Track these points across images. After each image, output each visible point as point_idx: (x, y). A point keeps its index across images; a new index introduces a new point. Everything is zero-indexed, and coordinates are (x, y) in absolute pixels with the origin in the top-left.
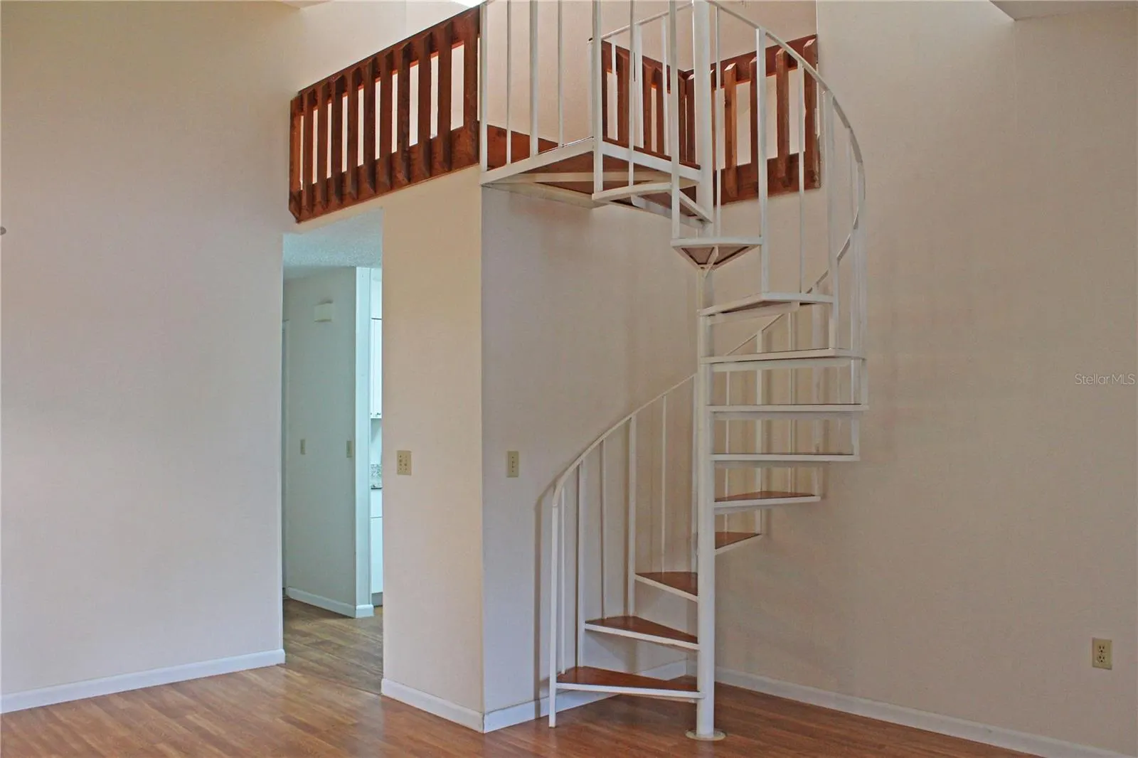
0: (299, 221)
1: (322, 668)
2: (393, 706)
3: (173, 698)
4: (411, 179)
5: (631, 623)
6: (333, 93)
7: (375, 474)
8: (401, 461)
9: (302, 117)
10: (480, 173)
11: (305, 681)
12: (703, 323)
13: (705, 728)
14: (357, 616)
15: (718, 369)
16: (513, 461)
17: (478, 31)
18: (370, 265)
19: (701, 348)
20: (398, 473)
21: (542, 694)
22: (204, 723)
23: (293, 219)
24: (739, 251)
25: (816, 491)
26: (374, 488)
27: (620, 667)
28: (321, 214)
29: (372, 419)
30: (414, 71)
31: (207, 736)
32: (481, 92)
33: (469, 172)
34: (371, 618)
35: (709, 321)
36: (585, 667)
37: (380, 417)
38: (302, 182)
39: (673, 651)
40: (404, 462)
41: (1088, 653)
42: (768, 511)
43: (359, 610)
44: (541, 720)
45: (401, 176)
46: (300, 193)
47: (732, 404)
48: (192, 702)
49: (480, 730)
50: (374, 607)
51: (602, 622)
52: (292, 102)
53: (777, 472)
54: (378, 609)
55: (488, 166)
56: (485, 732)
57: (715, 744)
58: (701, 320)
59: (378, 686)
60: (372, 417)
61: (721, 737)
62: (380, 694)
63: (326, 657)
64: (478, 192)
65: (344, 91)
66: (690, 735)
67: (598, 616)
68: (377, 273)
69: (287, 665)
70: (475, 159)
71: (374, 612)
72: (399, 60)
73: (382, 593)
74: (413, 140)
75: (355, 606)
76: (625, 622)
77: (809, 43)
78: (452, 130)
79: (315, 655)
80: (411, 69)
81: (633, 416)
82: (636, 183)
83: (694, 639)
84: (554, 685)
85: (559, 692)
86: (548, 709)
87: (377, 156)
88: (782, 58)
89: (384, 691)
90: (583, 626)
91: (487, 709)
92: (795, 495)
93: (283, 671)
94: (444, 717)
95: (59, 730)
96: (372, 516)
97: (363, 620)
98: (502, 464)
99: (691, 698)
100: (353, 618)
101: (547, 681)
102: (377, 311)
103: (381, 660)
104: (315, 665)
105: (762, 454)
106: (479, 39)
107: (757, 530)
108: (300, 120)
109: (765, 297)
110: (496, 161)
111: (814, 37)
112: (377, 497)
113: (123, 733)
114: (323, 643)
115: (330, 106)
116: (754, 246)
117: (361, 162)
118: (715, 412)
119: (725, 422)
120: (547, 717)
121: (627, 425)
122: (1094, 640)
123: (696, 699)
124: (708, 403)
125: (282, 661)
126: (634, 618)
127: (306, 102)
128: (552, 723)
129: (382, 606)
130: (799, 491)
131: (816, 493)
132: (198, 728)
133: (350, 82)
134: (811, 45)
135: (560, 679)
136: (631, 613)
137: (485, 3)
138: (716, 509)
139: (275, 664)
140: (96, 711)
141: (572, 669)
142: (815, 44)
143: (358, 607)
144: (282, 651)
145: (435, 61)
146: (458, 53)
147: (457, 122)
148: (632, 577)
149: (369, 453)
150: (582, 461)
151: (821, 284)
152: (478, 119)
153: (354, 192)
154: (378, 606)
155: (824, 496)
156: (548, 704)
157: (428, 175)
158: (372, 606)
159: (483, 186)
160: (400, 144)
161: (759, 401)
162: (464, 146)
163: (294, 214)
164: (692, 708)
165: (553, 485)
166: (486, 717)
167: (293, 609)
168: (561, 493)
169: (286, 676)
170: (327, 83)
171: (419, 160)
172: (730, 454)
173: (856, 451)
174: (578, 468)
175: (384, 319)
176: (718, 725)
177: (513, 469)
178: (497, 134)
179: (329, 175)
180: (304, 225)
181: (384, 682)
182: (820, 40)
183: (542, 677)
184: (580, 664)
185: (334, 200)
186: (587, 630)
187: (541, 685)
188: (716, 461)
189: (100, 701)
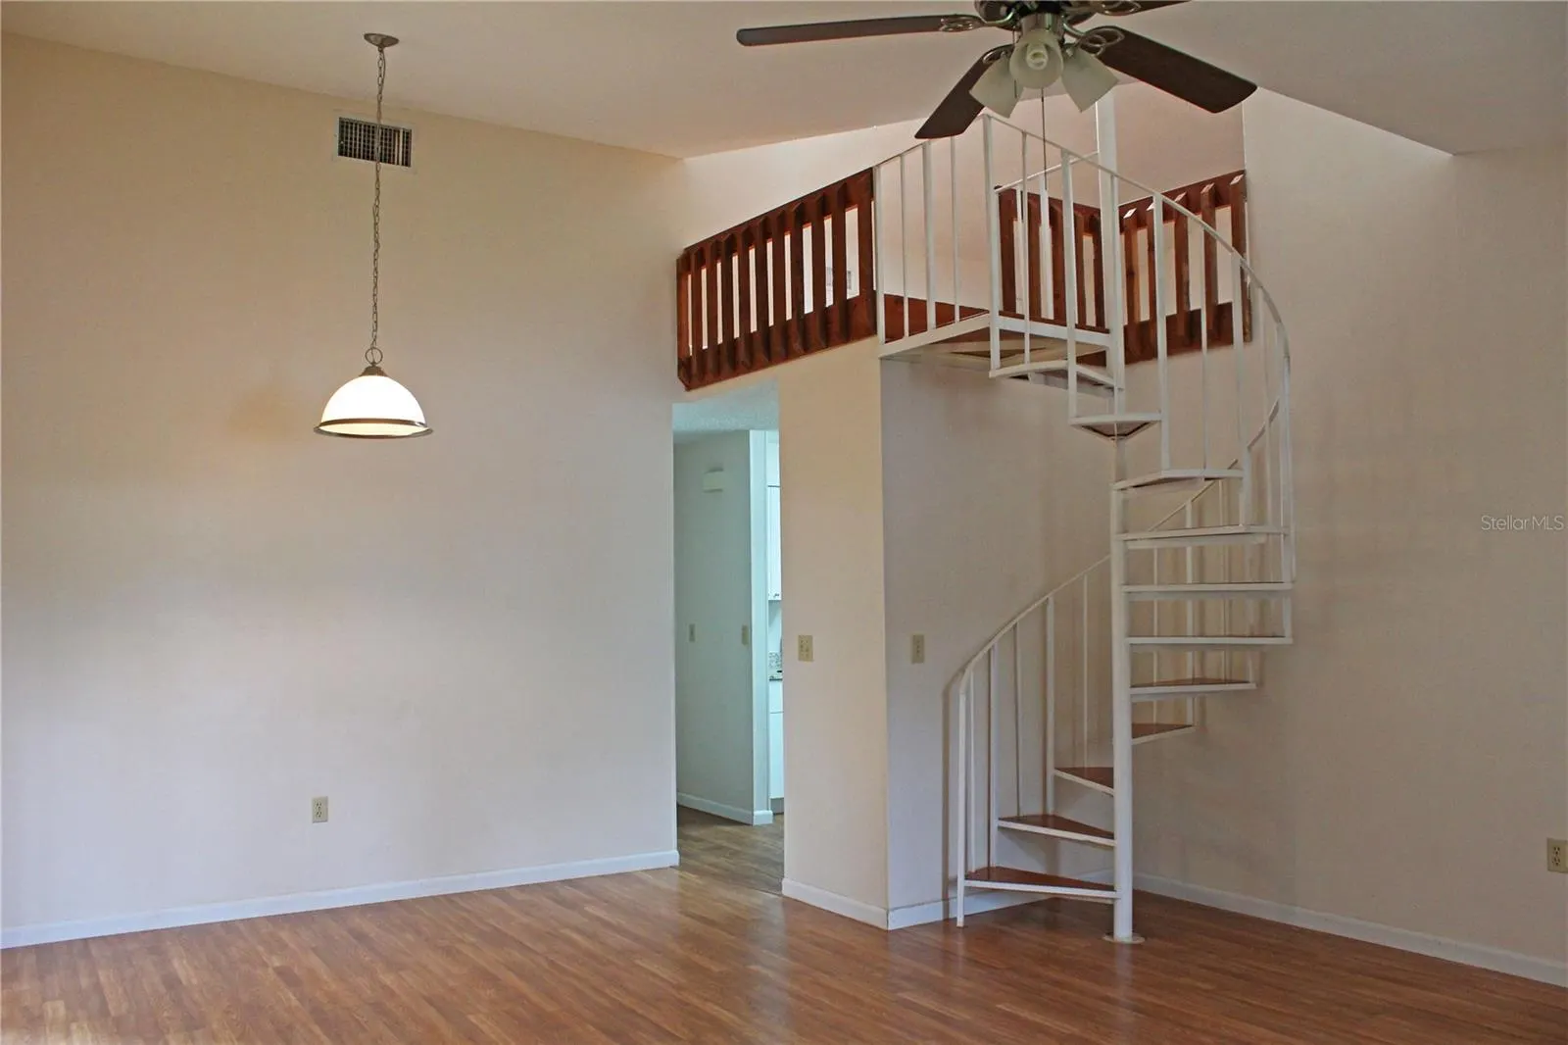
0: (689, 388)
1: (716, 871)
2: (794, 906)
3: (567, 892)
4: (807, 349)
5: (1050, 821)
6: (723, 251)
7: (774, 664)
8: (802, 647)
9: (690, 277)
10: (877, 345)
11: (700, 882)
12: (1115, 499)
13: (1123, 931)
14: (755, 823)
15: (1131, 546)
16: (918, 644)
17: (872, 196)
18: (765, 428)
19: (1114, 525)
20: (800, 659)
21: (951, 894)
22: (602, 914)
23: (682, 386)
24: (1139, 428)
25: (1251, 678)
26: (773, 679)
27: (1038, 869)
28: (712, 382)
29: (771, 602)
30: (807, 232)
31: (607, 924)
32: (876, 254)
33: (867, 342)
34: (769, 825)
35: (1122, 495)
36: (997, 868)
37: (779, 598)
38: (691, 346)
39: (1089, 848)
40: (805, 649)
41: (1543, 855)
42: (1202, 700)
43: (758, 816)
44: (948, 922)
45: (797, 346)
46: (690, 358)
47: (1159, 583)
48: (587, 897)
49: (884, 927)
50: (774, 814)
51: (1018, 820)
52: (678, 260)
53: (1211, 656)
54: (778, 817)
55: (887, 337)
56: (890, 928)
57: (1134, 946)
58: (1114, 494)
59: (779, 887)
60: (771, 598)
61: (1140, 940)
62: (780, 895)
63: (722, 861)
64: (877, 365)
65: (734, 251)
66: (1107, 938)
67: (1014, 814)
68: (773, 436)
69: (683, 866)
70: (872, 331)
71: (774, 820)
72: (791, 221)
73: (782, 799)
74: (809, 308)
75: (753, 811)
76: (1044, 820)
77: (1236, 180)
78: (848, 297)
79: (712, 859)
80: (804, 230)
81: (1050, 596)
82: (1032, 361)
83: (1111, 836)
84: (962, 883)
85: (969, 891)
86: (956, 912)
87: (771, 323)
88: (1207, 197)
89: (786, 892)
90: (995, 823)
91: (891, 906)
92: (1231, 682)
93: (677, 872)
94: (849, 916)
95: (465, 915)
96: (771, 711)
97: (760, 827)
98: (906, 648)
99: (1106, 899)
100: (749, 825)
101: (955, 881)
102: (774, 477)
103: (782, 865)
104: (711, 869)
105: (1194, 636)
106: (873, 203)
107: (1189, 721)
108: (687, 279)
109: (1164, 475)
110: (893, 334)
111: (1242, 172)
112: (776, 691)
113: (525, 920)
114: (720, 848)
115: (719, 265)
116: (1155, 422)
117: (754, 328)
118: (1130, 593)
119: (1152, 602)
120: (956, 919)
121: (1044, 606)
122: (1549, 841)
123: (1113, 899)
124: (1122, 582)
125: (676, 862)
126: (1054, 816)
127: (693, 260)
128: (960, 922)
129: (782, 813)
130: (1234, 678)
131: (1251, 679)
132: (598, 919)
133: (740, 242)
134: (1238, 183)
135: (968, 877)
136: (1050, 811)
137: (878, 166)
138: (1132, 696)
139: (668, 865)
140: (495, 901)
141: (982, 870)
142: (1243, 180)
143: (756, 813)
144: (677, 852)
145: (828, 223)
146: (852, 216)
147: (853, 291)
148: (1051, 772)
149: (767, 639)
150: (993, 646)
151: (1253, 448)
152: (875, 289)
153: (747, 361)
154: (778, 814)
155: (1260, 684)
156: (957, 903)
157: (823, 344)
158: (771, 812)
159: (881, 359)
160: (795, 313)
161: (1190, 580)
162: (860, 317)
163: (683, 382)
164: (1109, 909)
165: (963, 670)
166: (891, 914)
167: (687, 816)
168: (969, 680)
169: (681, 877)
170: (715, 241)
171: (815, 329)
172: (1158, 636)
173: (1288, 632)
174: (989, 651)
175: (782, 487)
176: (1137, 927)
177: (918, 654)
178: (894, 303)
179: (720, 340)
180: (694, 393)
181: (785, 882)
182: (1250, 175)
183: (951, 875)
184: (994, 863)
185: (726, 367)
186: (1001, 829)
187: (949, 883)
188: (1132, 645)
189: (499, 893)
